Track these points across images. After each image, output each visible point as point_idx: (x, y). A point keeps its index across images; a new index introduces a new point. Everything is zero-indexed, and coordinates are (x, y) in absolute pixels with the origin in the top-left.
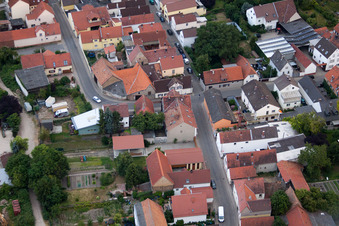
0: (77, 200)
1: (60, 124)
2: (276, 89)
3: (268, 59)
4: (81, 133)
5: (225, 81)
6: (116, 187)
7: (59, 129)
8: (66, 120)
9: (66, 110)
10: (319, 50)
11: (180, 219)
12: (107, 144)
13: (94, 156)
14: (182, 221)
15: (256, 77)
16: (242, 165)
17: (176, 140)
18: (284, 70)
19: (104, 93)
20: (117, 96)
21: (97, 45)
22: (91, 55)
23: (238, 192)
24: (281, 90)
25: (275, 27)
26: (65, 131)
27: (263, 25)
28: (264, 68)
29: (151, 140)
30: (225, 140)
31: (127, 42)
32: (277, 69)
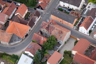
17: (65, 42)
19: (9, 45)
20: (17, 42)
29: (58, 50)
30: (87, 28)
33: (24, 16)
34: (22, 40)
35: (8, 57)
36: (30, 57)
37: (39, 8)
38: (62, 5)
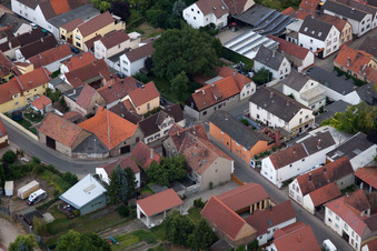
1: (46, 211)
2: (287, 90)
3: (250, 62)
4: (83, 213)
5: (221, 99)
7: (49, 217)
8: (53, 202)
9: (41, 192)
10: (308, 34)
12: (128, 214)
13: (121, 235)
15: (253, 85)
16: (317, 187)
17: (211, 184)
18: (282, 68)
19: (73, 157)
20: (94, 156)
21: (18, 102)
22: (16, 116)
23: (340, 215)
24: (298, 91)
25: (225, 24)
26: (59, 217)
27: (212, 25)
28: (251, 74)
29: (182, 193)
30: (278, 165)
31: (60, 87)
32: (272, 70)
33: (142, 110)
34: (110, 156)
35: (55, 176)
36: (104, 184)
37: (190, 105)
38: (254, 116)
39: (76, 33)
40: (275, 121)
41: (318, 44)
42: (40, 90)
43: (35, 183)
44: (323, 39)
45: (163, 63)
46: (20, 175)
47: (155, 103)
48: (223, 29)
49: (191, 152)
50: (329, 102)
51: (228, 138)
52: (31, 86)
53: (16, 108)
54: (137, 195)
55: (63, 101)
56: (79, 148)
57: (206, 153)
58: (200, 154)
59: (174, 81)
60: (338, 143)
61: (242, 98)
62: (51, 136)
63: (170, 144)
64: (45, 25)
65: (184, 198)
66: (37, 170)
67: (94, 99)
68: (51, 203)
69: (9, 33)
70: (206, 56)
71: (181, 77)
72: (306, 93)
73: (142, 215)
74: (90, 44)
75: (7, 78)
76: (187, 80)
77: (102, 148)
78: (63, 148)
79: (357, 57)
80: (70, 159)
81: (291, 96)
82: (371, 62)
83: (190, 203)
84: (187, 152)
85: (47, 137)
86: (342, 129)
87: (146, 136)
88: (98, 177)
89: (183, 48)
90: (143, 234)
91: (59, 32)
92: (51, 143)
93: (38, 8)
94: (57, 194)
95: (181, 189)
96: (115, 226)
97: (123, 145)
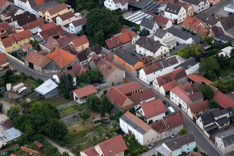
0: (75, 131)
1: (27, 97)
2: (156, 39)
3: (138, 26)
4: (46, 97)
5: (121, 44)
6: (94, 118)
7: (28, 100)
8: (31, 93)
9: (25, 88)
10: (169, 11)
11: (150, 119)
12: (69, 97)
13: (65, 107)
14: (152, 121)
15: (138, 37)
16: (167, 82)
17: (113, 83)
18: (154, 28)
21: (15, 47)
22: (14, 54)
23: (177, 94)
24: (161, 38)
25: (127, 9)
26: (34, 99)
27: (120, 9)
28: (138, 32)
29: (98, 87)
30: (147, 73)
31: (37, 39)
32: (149, 30)
33: (79, 49)
35: (32, 81)
37: (104, 47)
38: (138, 52)
39: (47, 14)
40: (149, 53)
41: (174, 17)
42: (27, 41)
43: (22, 84)
44: (177, 14)
45: (91, 26)
46: (15, 81)
47: (86, 45)
48: (125, 11)
49: (102, 68)
50: (178, 44)
51: (123, 61)
52: (22, 39)
53: (14, 50)
54: (74, 88)
55: (38, 46)
56: (45, 67)
57: (110, 67)
58: (107, 68)
59: (96, 35)
60: (180, 63)
61: (133, 43)
62: (30, 61)
63: (92, 64)
64: (31, 11)
65: (99, 90)
66: (23, 78)
67: (54, 44)
68: (29, 93)
69: (12, 14)
70: (114, 22)
71: (100, 32)
72: (166, 40)
73: (77, 98)
74: (54, 19)
75: (10, 36)
76: (103, 34)
77: (57, 67)
78: (37, 68)
79: (194, 22)
80: (41, 73)
81: (158, 41)
82: (201, 24)
83: (102, 92)
84: (101, 68)
85: (29, 63)
86: (183, 57)
87: (80, 61)
88: (54, 80)
89: (101, 18)
90: (76, 107)
91: (38, 14)
92: (31, 65)
93: (27, 2)
94: (33, 89)
95: (97, 86)
96: (62, 104)
97: (68, 66)
